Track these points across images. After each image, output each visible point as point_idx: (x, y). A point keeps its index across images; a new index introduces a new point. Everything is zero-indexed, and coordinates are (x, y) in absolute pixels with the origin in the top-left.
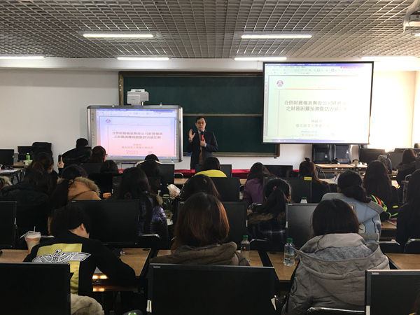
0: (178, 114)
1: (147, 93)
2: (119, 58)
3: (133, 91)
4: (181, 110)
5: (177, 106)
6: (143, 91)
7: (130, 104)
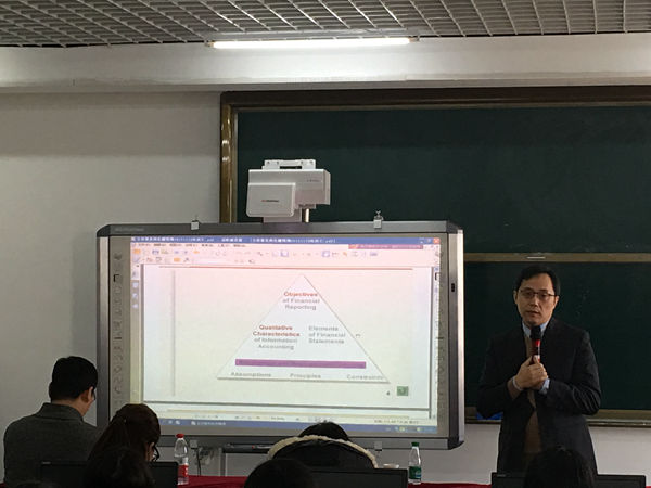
0: (446, 256)
1: (325, 177)
2: (218, 45)
3: (271, 166)
4: (459, 239)
5: (442, 225)
6: (309, 166)
7: (260, 220)
